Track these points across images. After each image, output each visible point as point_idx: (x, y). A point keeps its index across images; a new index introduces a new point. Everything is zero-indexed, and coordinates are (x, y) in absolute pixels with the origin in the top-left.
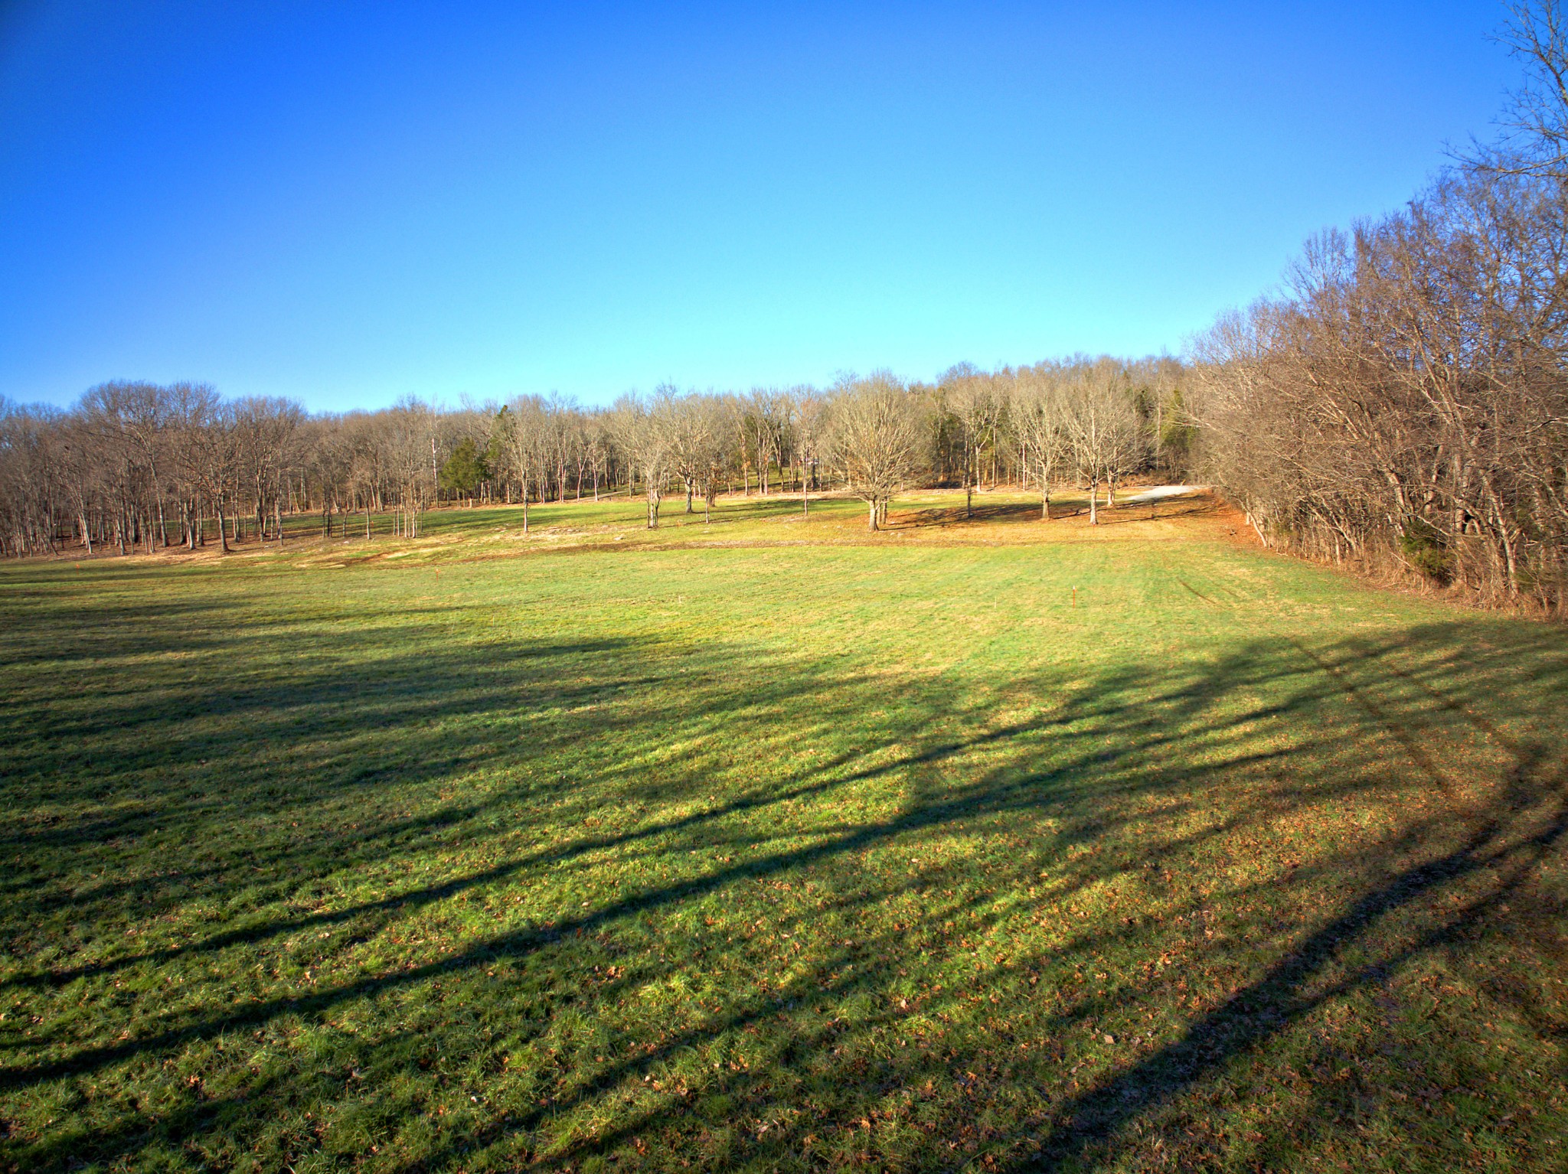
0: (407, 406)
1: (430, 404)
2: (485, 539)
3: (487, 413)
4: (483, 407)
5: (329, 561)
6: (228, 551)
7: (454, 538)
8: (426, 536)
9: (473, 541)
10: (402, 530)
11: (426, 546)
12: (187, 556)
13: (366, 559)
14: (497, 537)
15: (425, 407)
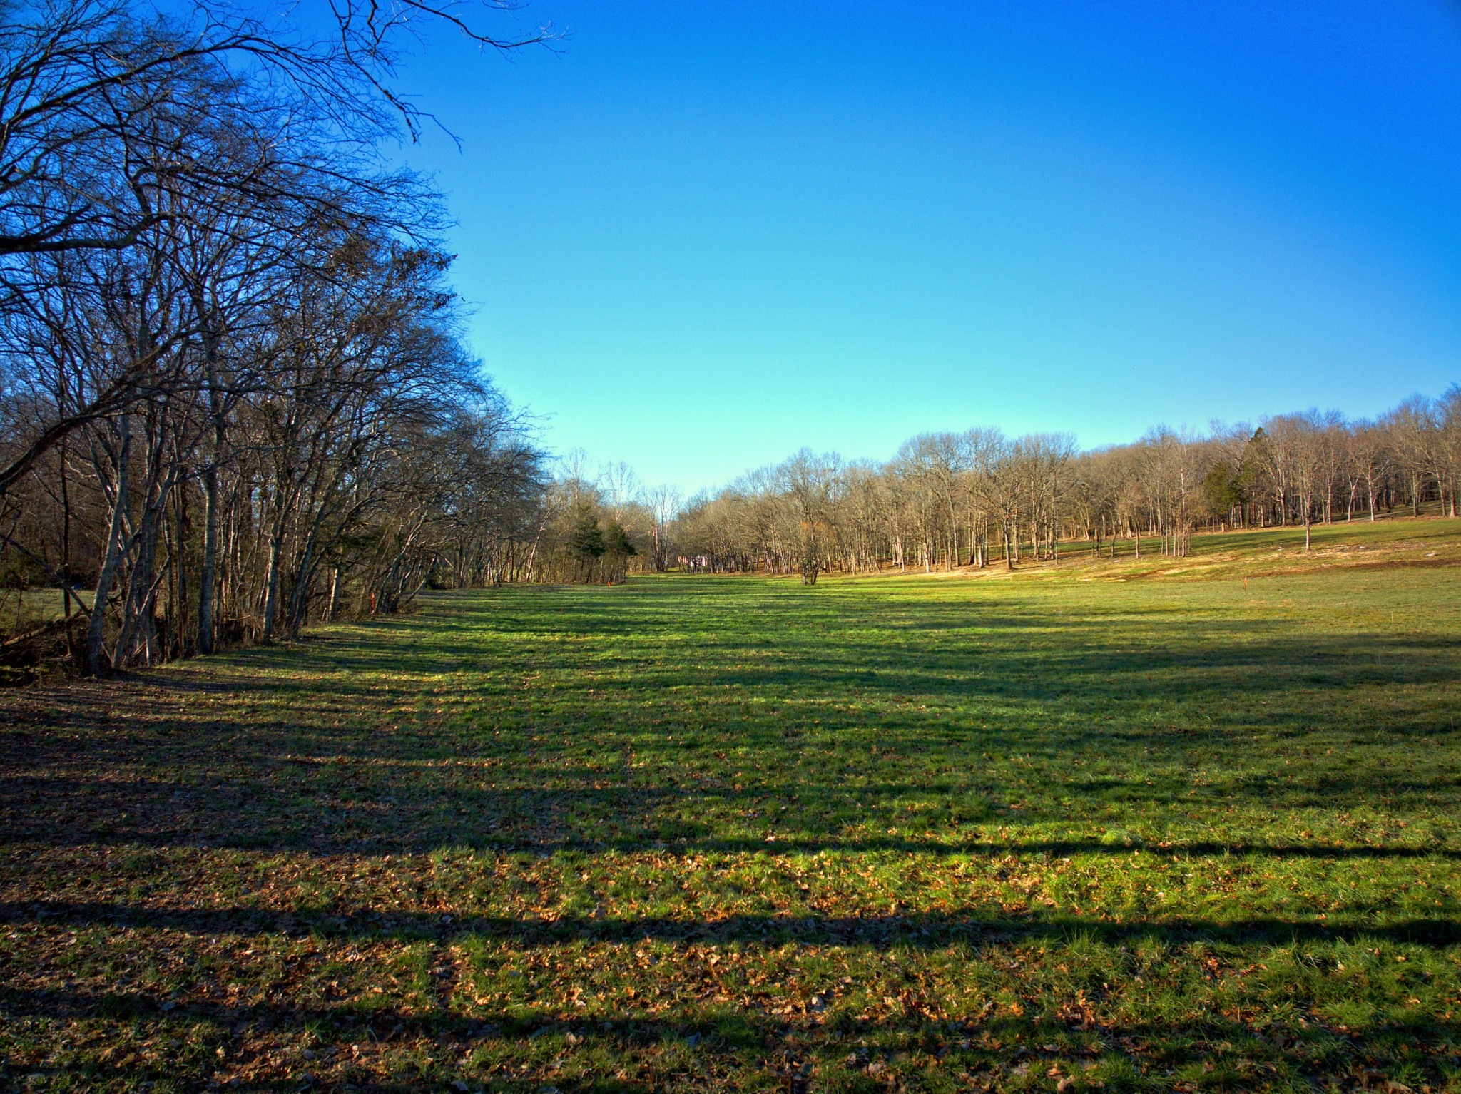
0: (1158, 436)
1: (1179, 433)
2: (1261, 557)
3: (1240, 435)
4: (1235, 430)
5: (1108, 576)
6: (1012, 569)
7: (1227, 556)
8: (1194, 555)
9: (1248, 559)
10: (1170, 550)
11: (1199, 564)
12: (979, 573)
13: (1143, 575)
14: (1276, 555)
15: (1174, 437)
